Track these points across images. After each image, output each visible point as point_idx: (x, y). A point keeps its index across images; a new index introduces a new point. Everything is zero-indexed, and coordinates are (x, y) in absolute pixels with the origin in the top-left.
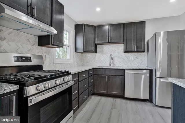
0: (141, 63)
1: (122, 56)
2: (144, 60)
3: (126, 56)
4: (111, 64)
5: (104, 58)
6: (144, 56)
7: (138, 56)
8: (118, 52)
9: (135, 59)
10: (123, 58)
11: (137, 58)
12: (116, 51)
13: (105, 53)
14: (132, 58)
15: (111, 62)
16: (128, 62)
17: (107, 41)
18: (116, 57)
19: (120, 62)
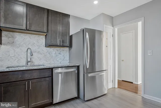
0: (64, 59)
1: (43, 51)
2: (66, 56)
3: (48, 51)
4: (28, 62)
5: (16, 53)
6: (66, 52)
7: (61, 52)
8: (37, 46)
9: (58, 55)
10: (44, 54)
11: (60, 54)
12: (35, 43)
13: (18, 46)
14: (54, 54)
15: (29, 60)
16: (50, 58)
17: (24, 27)
18: (35, 52)
19: (41, 59)
